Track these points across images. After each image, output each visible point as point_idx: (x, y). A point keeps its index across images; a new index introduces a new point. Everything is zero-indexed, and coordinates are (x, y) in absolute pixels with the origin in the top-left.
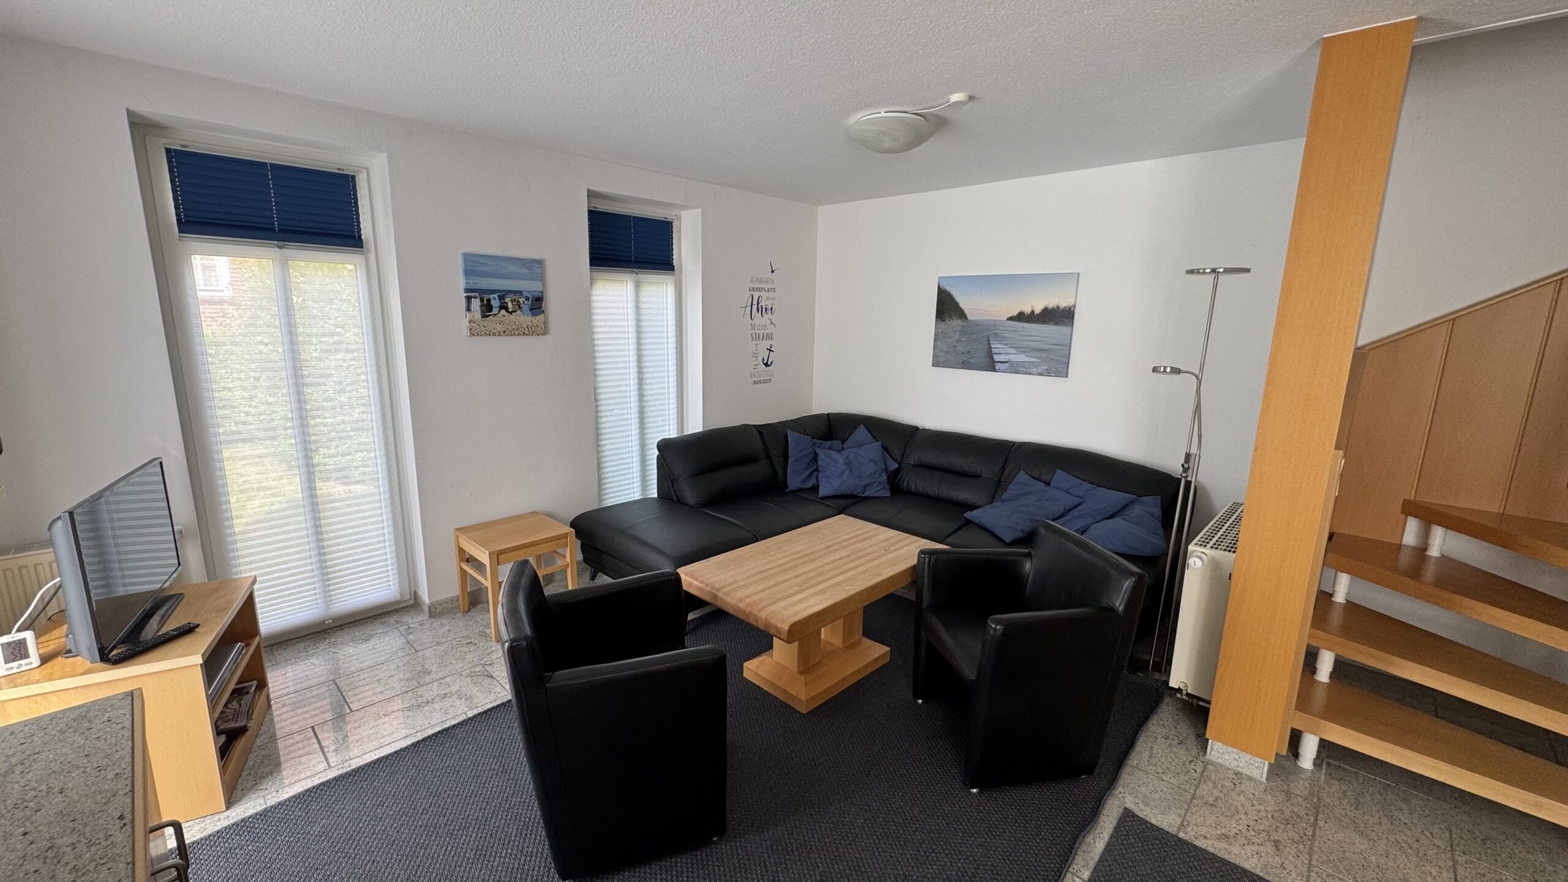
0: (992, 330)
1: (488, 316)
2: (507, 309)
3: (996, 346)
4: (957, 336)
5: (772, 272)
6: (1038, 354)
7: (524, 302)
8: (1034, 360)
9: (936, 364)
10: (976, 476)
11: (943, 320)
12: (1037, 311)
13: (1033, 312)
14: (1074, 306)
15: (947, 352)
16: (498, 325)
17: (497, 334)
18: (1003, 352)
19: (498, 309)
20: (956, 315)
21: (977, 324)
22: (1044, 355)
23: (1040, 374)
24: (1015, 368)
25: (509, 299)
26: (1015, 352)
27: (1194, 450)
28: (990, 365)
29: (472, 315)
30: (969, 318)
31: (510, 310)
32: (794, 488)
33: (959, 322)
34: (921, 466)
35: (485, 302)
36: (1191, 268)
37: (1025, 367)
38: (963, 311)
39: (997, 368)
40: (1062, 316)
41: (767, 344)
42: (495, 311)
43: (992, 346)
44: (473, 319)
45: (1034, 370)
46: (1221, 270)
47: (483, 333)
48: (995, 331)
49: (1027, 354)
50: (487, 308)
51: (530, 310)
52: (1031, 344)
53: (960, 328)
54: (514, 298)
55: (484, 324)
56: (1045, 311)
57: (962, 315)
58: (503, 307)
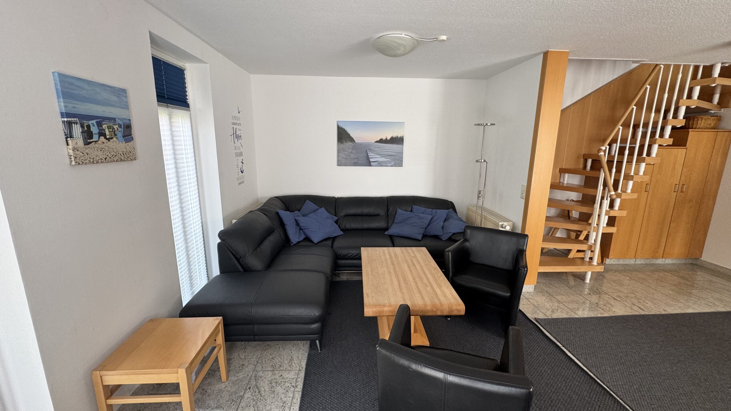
0: (368, 147)
1: (90, 143)
2: (104, 135)
3: (371, 154)
4: (350, 150)
5: (239, 113)
6: (390, 157)
7: (118, 130)
8: (389, 160)
9: (339, 164)
10: (378, 215)
11: (342, 143)
12: (389, 138)
13: (386, 139)
14: (403, 136)
15: (346, 158)
16: (100, 152)
17: (100, 161)
18: (373, 157)
19: (97, 136)
20: (349, 140)
21: (361, 144)
22: (392, 157)
23: (392, 166)
24: (380, 164)
25: (106, 125)
26: (380, 157)
27: (482, 189)
28: (369, 163)
29: (75, 142)
30: (356, 141)
31: (108, 137)
32: (295, 243)
33: (351, 143)
34: (347, 216)
35: (86, 129)
36: (479, 123)
37: (385, 163)
38: (352, 138)
39: (372, 165)
40: (398, 141)
41: (240, 159)
42: (95, 138)
43: (369, 154)
44: (76, 146)
45: (389, 164)
46: (489, 124)
47: (87, 161)
48: (370, 148)
49: (385, 157)
50: (88, 135)
51: (123, 137)
52: (387, 153)
53: (351, 146)
54: (110, 125)
55: (87, 151)
56: (392, 138)
57: (352, 140)
58: (102, 134)
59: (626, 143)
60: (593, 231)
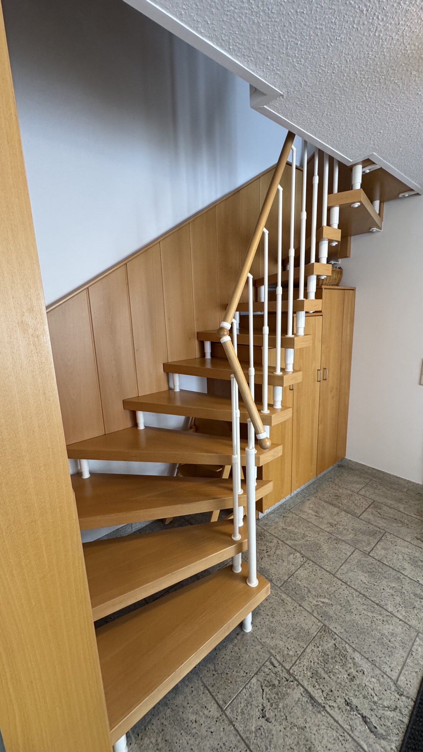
59: (248, 310)
60: (239, 506)
